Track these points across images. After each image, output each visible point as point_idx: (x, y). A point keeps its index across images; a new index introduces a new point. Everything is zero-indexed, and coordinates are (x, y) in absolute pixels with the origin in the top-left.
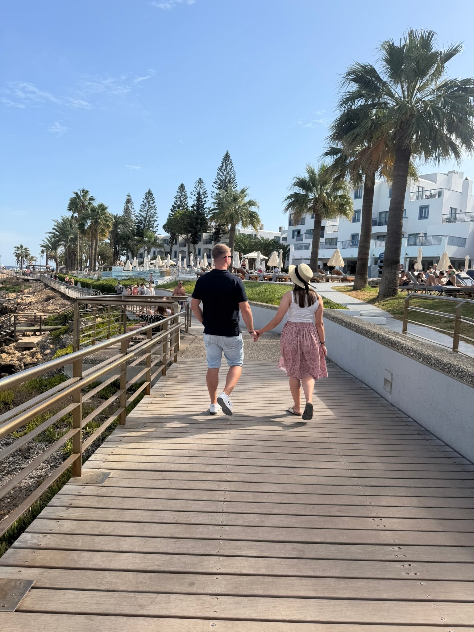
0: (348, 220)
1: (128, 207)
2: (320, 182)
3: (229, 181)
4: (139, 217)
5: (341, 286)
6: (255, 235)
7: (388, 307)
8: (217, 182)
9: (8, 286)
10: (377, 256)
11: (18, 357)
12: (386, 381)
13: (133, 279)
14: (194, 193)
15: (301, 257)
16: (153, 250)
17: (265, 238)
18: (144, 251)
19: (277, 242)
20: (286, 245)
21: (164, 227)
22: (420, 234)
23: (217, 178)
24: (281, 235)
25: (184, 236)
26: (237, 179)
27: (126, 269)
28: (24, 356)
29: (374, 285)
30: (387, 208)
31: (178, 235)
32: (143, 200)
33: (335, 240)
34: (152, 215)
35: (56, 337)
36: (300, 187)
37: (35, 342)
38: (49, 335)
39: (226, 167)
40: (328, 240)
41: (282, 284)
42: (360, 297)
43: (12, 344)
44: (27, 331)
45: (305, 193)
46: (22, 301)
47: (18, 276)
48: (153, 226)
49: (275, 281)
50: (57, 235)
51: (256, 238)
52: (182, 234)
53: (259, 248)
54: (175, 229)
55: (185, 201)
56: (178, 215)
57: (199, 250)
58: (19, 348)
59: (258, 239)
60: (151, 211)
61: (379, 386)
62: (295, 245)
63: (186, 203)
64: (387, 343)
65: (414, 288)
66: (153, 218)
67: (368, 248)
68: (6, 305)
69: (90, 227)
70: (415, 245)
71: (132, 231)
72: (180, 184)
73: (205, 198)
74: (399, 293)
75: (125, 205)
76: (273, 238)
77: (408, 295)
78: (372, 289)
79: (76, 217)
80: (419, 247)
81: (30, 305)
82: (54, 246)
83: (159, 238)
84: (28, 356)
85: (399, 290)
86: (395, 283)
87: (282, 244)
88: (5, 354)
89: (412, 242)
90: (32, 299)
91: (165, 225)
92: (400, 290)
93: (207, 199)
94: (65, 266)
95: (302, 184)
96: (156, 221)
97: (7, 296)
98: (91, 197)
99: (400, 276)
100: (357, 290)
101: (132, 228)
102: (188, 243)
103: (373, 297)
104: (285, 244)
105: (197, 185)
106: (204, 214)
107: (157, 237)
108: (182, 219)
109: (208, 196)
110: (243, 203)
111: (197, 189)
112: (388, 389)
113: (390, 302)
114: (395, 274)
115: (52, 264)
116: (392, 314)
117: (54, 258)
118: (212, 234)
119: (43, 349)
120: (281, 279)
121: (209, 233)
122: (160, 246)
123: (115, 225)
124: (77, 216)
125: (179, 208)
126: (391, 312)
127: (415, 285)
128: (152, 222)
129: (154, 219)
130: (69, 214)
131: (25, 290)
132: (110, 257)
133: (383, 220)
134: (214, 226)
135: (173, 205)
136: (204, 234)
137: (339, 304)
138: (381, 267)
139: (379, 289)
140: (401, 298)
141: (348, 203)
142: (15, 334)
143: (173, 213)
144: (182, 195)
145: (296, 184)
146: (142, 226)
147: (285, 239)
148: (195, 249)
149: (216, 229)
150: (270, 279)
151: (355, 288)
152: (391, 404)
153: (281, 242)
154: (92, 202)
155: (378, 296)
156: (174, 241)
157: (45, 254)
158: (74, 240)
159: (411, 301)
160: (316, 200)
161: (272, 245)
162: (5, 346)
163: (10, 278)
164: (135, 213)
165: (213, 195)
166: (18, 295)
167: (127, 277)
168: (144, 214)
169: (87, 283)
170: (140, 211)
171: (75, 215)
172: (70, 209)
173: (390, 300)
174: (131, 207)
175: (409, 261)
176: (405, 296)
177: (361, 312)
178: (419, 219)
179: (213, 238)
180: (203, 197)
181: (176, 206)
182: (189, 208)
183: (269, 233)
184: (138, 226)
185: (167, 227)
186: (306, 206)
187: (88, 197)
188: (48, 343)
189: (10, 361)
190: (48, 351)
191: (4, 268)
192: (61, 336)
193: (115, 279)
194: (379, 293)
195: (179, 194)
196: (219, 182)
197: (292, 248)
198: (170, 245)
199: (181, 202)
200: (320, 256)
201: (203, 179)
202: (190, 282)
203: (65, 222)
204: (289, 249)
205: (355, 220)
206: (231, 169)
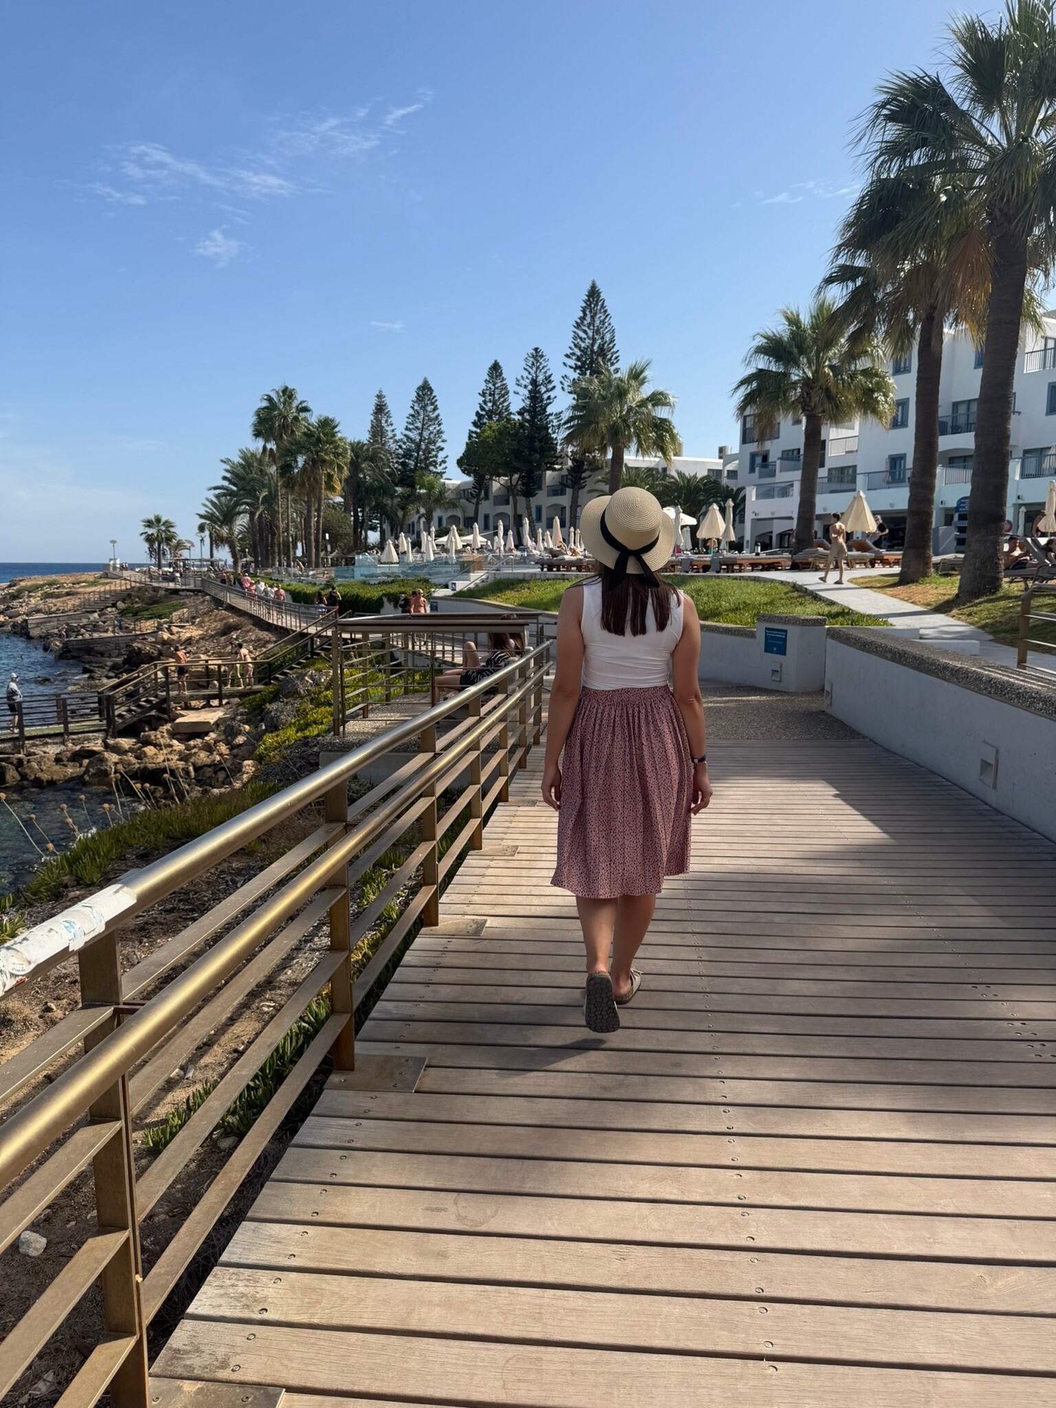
0: (880, 425)
1: (379, 421)
2: (815, 340)
3: (601, 348)
4: (404, 443)
5: (870, 577)
6: (665, 470)
7: (980, 619)
8: (573, 354)
9: (136, 606)
10: (952, 504)
11: (180, 752)
12: (985, 765)
13: (403, 581)
14: (523, 383)
15: (773, 513)
16: (436, 514)
17: (687, 475)
18: (420, 518)
19: (715, 482)
20: (735, 489)
21: (460, 463)
22: (1050, 448)
23: (572, 346)
24: (725, 465)
25: (503, 479)
26: (619, 345)
27: (384, 558)
28: (193, 751)
29: (946, 570)
30: (975, 393)
31: (491, 479)
32: (411, 404)
33: (851, 471)
34: (432, 436)
35: (254, 710)
36: (770, 356)
37: (212, 722)
38: (239, 705)
39: (593, 318)
40: (833, 472)
41: (735, 578)
42: (917, 598)
43: (165, 727)
44: (192, 698)
45: (781, 370)
46: (172, 637)
47: (155, 584)
48: (435, 461)
49: (718, 572)
50: (233, 491)
51: (666, 476)
52: (499, 475)
53: (675, 498)
54: (483, 466)
55: (504, 402)
56: (488, 432)
57: (539, 509)
58: (179, 734)
59: (673, 477)
60: (431, 428)
61: (970, 777)
62: (758, 486)
63: (505, 404)
64: (986, 689)
65: (1040, 574)
66: (434, 442)
67: (931, 488)
68: (140, 645)
69: (304, 469)
70: (1039, 474)
71: (390, 475)
72: (491, 363)
73: (548, 391)
74: (1005, 586)
75: (372, 418)
76: (705, 473)
77: (1027, 588)
78: (943, 580)
79: (271, 449)
80: (1049, 478)
81: (190, 644)
82: (228, 517)
83: (451, 487)
84: (200, 749)
85: (1005, 580)
86: (997, 565)
87: (727, 487)
88: (152, 747)
89: (1031, 469)
90: (193, 632)
91: (461, 458)
92: (1007, 579)
93: (552, 394)
94: (253, 559)
95: (773, 348)
96: (442, 449)
97: (137, 628)
98: (301, 403)
99: (1006, 548)
100: (908, 583)
101: (390, 467)
102: (513, 495)
103: (946, 598)
104: (733, 485)
105: (530, 364)
106: (548, 428)
107: (444, 484)
108: (499, 441)
109: (554, 387)
110: (638, 399)
111: (530, 373)
112: (990, 781)
113: (986, 610)
114: (996, 545)
115: (224, 555)
116: (990, 633)
117: (229, 541)
118: (565, 472)
119: (230, 735)
120: (730, 566)
121: (559, 470)
122: (453, 504)
123: (355, 466)
124: (274, 448)
125: (490, 418)
126: (987, 629)
127: (1041, 566)
128: (434, 453)
129: (438, 445)
130: (257, 446)
131: (174, 614)
132: (346, 534)
133: (962, 421)
134: (570, 454)
135: (477, 413)
136: (549, 473)
137: (869, 616)
138: (961, 530)
139: (961, 580)
140: (1009, 598)
141: (881, 387)
142: (169, 705)
143: (478, 431)
144: (497, 388)
145: (760, 350)
146: (411, 462)
147: (733, 474)
148: (529, 508)
149: (574, 460)
150: (706, 568)
151: (904, 580)
152: (996, 810)
153: (725, 481)
154: (302, 415)
155: (957, 595)
156: (483, 492)
157: (207, 533)
158: (270, 500)
159: (1035, 602)
160: (807, 383)
161: (704, 490)
162: (150, 730)
163: (140, 588)
164: (395, 435)
165: (566, 384)
166: (160, 625)
167: (389, 576)
168: (414, 435)
169: (305, 593)
170: (407, 429)
171: (269, 446)
172: (257, 434)
173: (985, 602)
174: (386, 421)
175: (1026, 513)
176: (1019, 593)
177: (922, 632)
178: (1047, 414)
179: (569, 482)
180: (543, 389)
181: (483, 413)
182: (512, 416)
183: (696, 463)
184: (404, 464)
185: (465, 463)
186: (786, 398)
187: (295, 404)
188: (240, 721)
189: (164, 761)
190: (240, 739)
191: (122, 568)
192: (268, 706)
193: (364, 583)
194: (960, 587)
195: (490, 385)
196: (579, 353)
197: (751, 494)
198: (474, 501)
199: (494, 403)
200: (819, 510)
201: (544, 349)
202: (528, 582)
203: (249, 461)
204: (744, 497)
205: (898, 423)
206: (603, 322)
